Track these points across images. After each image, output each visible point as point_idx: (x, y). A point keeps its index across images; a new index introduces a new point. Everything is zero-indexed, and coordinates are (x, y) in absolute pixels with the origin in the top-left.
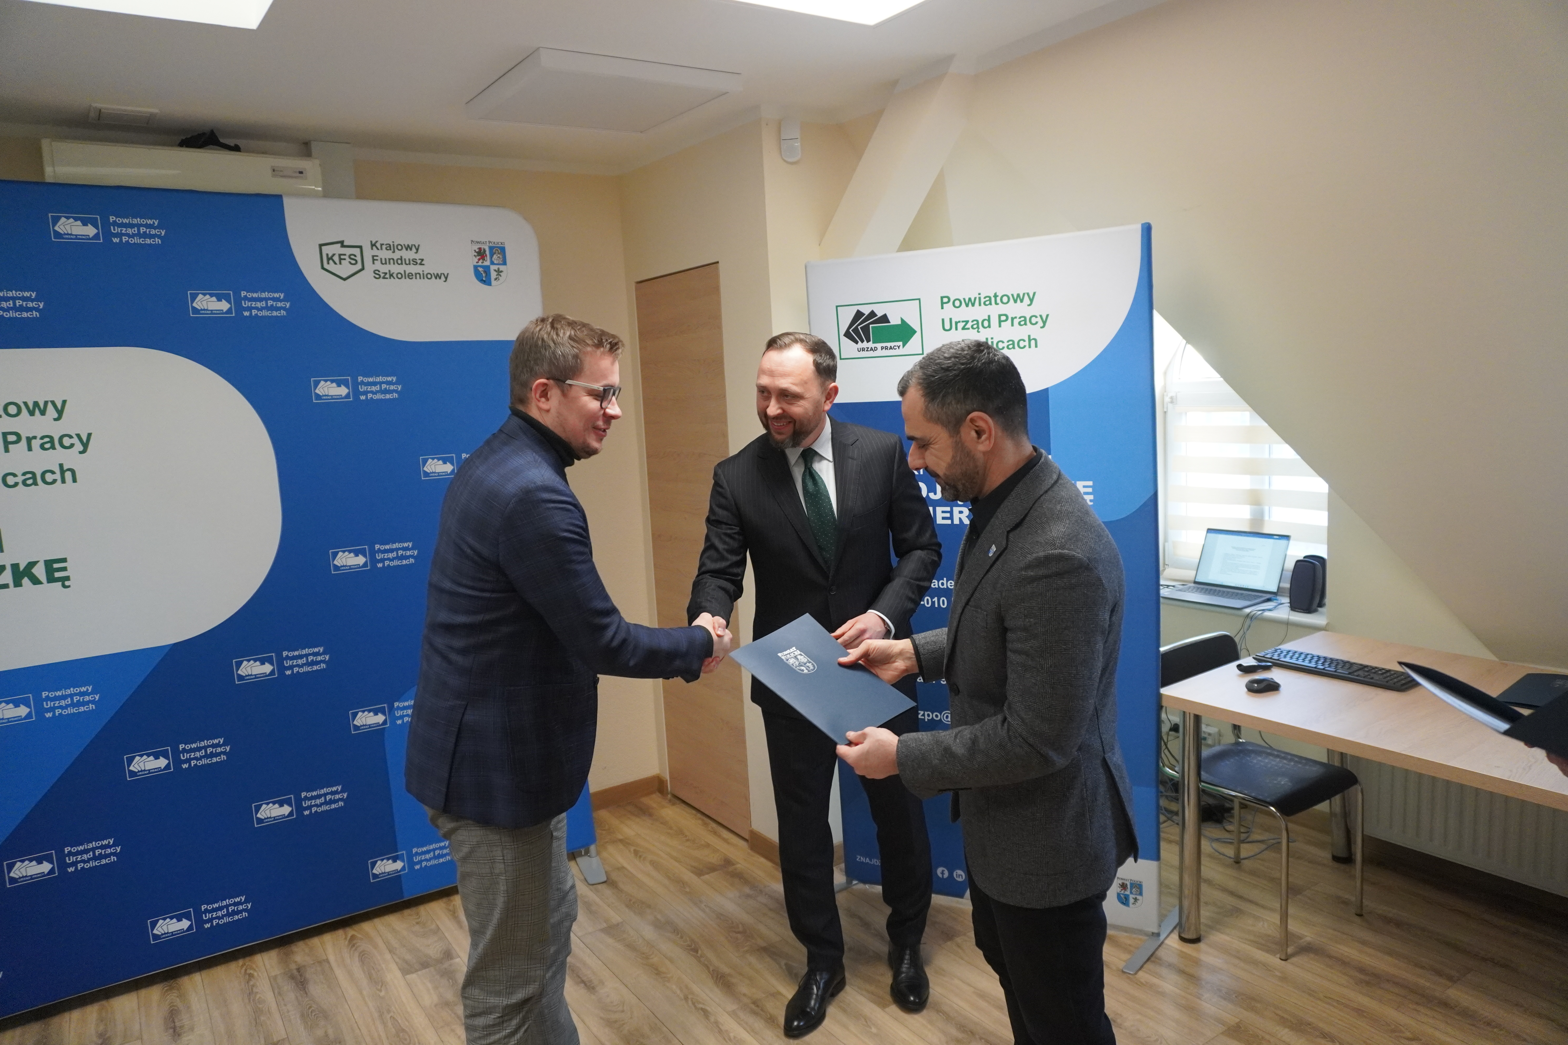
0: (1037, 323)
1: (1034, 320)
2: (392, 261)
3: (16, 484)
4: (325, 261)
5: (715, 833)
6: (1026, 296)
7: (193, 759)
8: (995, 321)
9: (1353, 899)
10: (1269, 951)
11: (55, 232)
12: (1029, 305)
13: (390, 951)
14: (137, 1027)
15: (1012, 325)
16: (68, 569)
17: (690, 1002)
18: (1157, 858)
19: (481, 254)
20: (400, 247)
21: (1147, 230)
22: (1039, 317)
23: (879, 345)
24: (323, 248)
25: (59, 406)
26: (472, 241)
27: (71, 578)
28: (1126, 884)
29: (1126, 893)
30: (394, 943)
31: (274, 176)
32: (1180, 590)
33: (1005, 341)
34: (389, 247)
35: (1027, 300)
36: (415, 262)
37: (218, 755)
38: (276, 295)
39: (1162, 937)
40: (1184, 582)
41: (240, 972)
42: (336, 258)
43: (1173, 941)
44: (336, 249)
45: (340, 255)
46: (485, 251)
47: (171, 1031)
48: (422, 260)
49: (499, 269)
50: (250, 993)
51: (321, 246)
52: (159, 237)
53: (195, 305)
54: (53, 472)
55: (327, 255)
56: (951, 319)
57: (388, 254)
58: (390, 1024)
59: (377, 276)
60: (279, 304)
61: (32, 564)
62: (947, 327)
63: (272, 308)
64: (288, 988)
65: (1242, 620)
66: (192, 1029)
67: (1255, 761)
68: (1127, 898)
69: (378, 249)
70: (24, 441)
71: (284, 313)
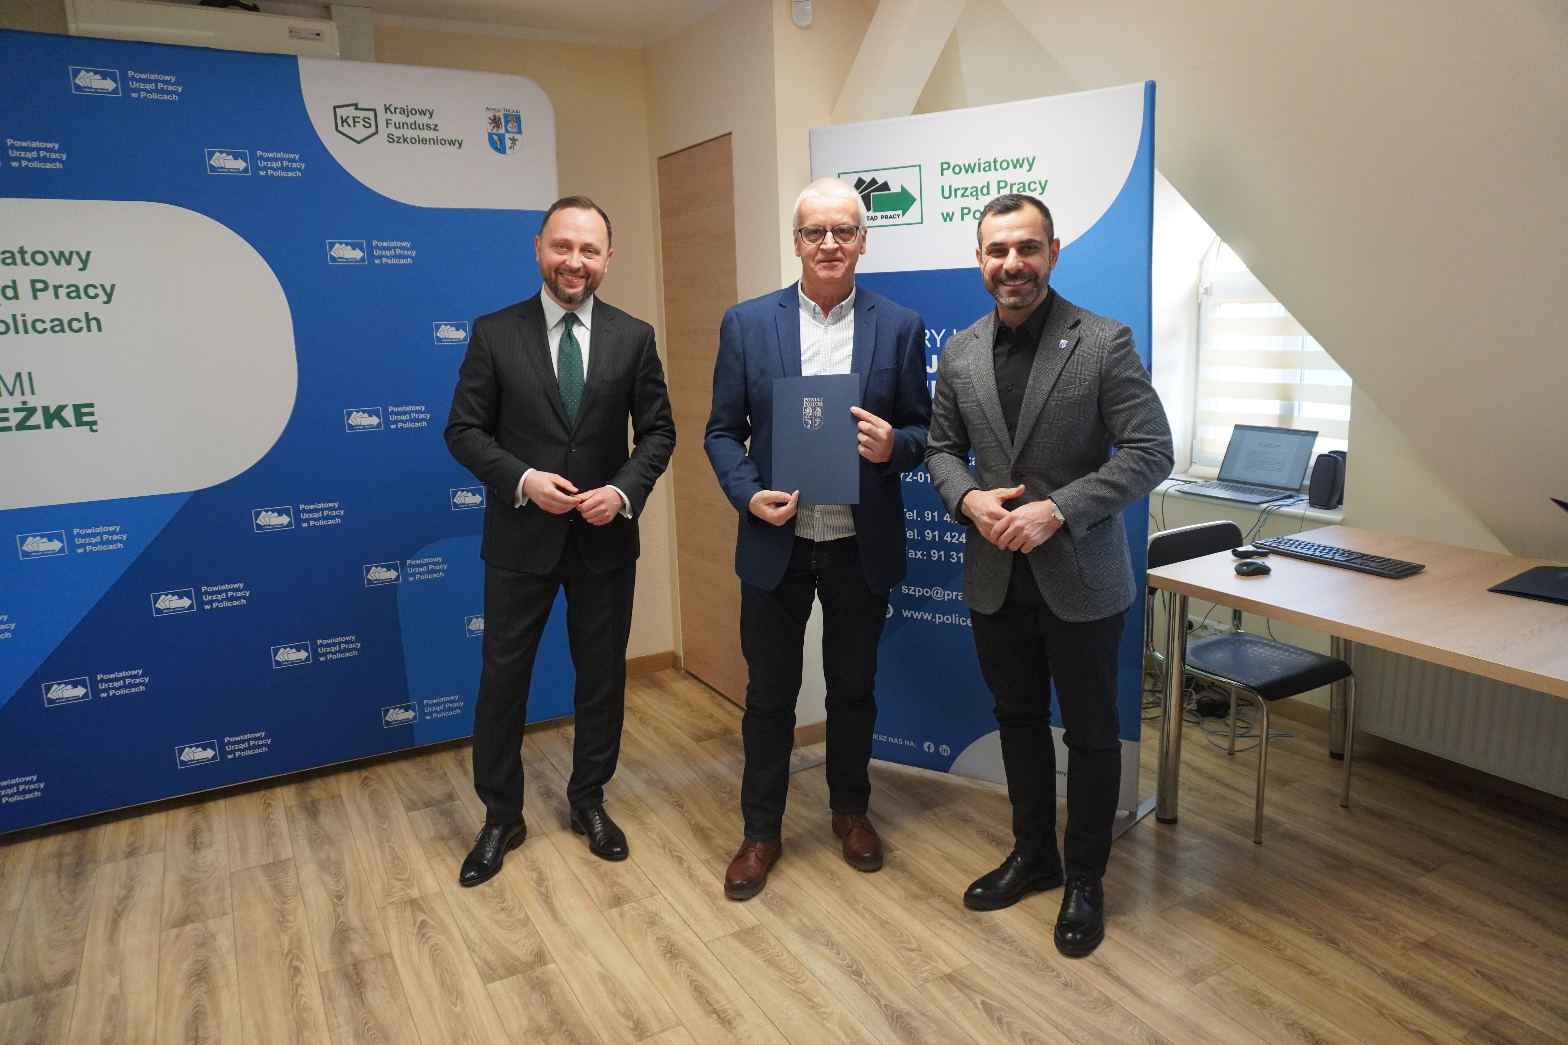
0: (1035, 189)
1: (1033, 186)
2: (405, 125)
3: (45, 330)
4: (340, 123)
5: (720, 706)
6: (1026, 161)
7: (215, 601)
8: (994, 188)
9: (1339, 791)
10: (1241, 833)
11: (76, 85)
12: (1028, 171)
13: (398, 791)
14: (162, 841)
16: (95, 413)
17: (667, 850)
18: (1138, 739)
19: (495, 121)
20: (414, 111)
21: (1151, 89)
22: (1038, 184)
23: (879, 214)
24: (338, 110)
25: (84, 257)
26: (487, 108)
27: (98, 423)
30: (402, 783)
31: (291, 37)
32: (1201, 486)
34: (403, 111)
35: (1026, 166)
36: (429, 127)
37: (238, 598)
38: (292, 156)
39: (1139, 817)
40: (1207, 480)
41: (260, 801)
42: (350, 121)
43: (1150, 822)
44: (350, 112)
45: (354, 118)
46: (500, 119)
47: (192, 846)
48: (436, 126)
49: (513, 137)
50: (266, 820)
51: (335, 108)
52: (176, 93)
53: (212, 162)
54: (79, 321)
55: (342, 117)
56: (950, 187)
57: (402, 119)
58: (387, 852)
59: (391, 140)
60: (294, 165)
61: (61, 408)
62: (947, 194)
63: (287, 169)
64: (301, 817)
66: (210, 845)
67: (1250, 651)
69: (392, 113)
70: (51, 289)
71: (298, 174)
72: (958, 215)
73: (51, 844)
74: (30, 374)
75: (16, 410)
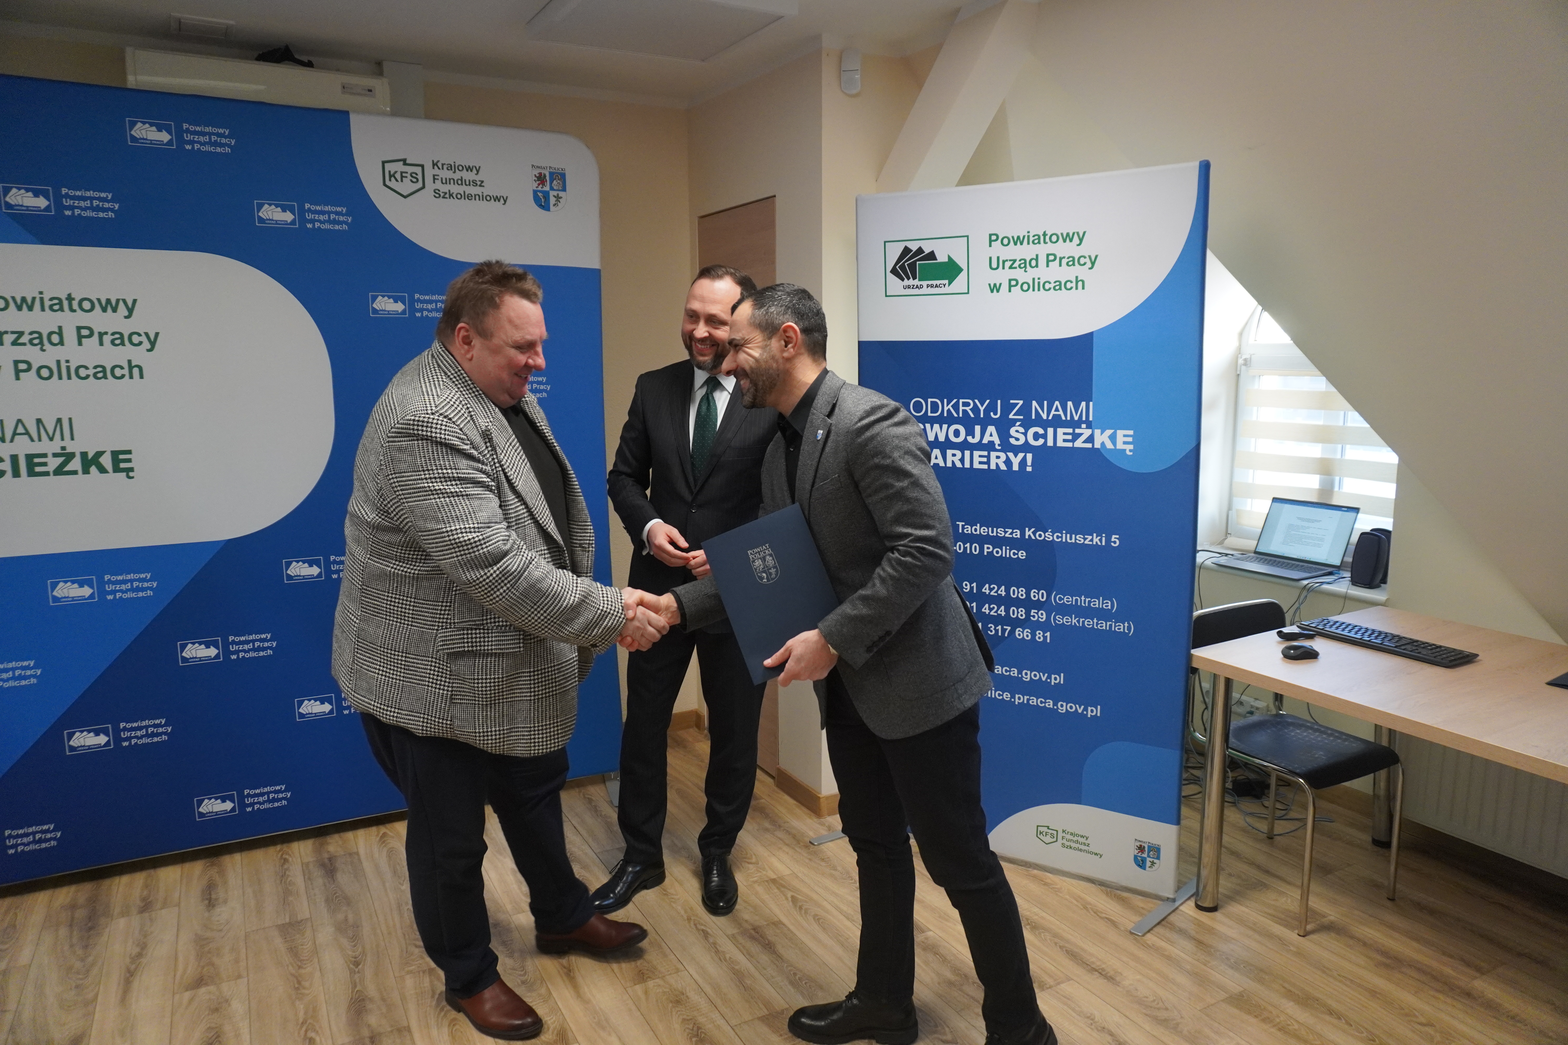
0: (1085, 264)
1: (1082, 261)
2: (452, 181)
3: (87, 377)
4: (387, 177)
6: (1076, 235)
7: (241, 651)
8: (1042, 261)
9: (1386, 883)
10: (1287, 925)
11: (132, 136)
12: (1078, 245)
15: (1060, 265)
16: (133, 460)
18: (1178, 823)
19: (541, 179)
20: (461, 168)
21: (1205, 168)
22: (1088, 258)
23: (925, 283)
24: (386, 165)
25: (130, 304)
26: (533, 166)
27: (135, 469)
28: (1144, 847)
29: (1143, 855)
31: (343, 93)
32: (1238, 559)
33: (1052, 282)
34: (450, 167)
35: (1076, 240)
36: (475, 183)
37: (264, 649)
38: (339, 209)
39: (1177, 904)
40: (1243, 552)
41: (277, 856)
42: (398, 176)
43: (1189, 908)
44: (399, 167)
45: (402, 173)
46: (545, 176)
47: (207, 902)
48: (482, 182)
49: (558, 195)
50: (283, 876)
51: (384, 163)
52: (229, 146)
53: (260, 214)
54: (122, 368)
55: (390, 172)
56: (998, 258)
57: (449, 174)
59: (437, 195)
60: (342, 218)
61: (100, 454)
62: (994, 265)
63: (335, 222)
64: (318, 875)
65: (1297, 592)
66: (225, 902)
67: (1293, 734)
68: (1144, 861)
69: (439, 168)
70: (96, 336)
71: (345, 227)
72: (1005, 286)
73: (64, 895)
74: (70, 419)
75: (55, 455)
